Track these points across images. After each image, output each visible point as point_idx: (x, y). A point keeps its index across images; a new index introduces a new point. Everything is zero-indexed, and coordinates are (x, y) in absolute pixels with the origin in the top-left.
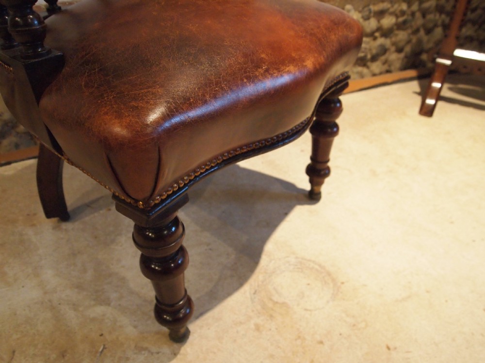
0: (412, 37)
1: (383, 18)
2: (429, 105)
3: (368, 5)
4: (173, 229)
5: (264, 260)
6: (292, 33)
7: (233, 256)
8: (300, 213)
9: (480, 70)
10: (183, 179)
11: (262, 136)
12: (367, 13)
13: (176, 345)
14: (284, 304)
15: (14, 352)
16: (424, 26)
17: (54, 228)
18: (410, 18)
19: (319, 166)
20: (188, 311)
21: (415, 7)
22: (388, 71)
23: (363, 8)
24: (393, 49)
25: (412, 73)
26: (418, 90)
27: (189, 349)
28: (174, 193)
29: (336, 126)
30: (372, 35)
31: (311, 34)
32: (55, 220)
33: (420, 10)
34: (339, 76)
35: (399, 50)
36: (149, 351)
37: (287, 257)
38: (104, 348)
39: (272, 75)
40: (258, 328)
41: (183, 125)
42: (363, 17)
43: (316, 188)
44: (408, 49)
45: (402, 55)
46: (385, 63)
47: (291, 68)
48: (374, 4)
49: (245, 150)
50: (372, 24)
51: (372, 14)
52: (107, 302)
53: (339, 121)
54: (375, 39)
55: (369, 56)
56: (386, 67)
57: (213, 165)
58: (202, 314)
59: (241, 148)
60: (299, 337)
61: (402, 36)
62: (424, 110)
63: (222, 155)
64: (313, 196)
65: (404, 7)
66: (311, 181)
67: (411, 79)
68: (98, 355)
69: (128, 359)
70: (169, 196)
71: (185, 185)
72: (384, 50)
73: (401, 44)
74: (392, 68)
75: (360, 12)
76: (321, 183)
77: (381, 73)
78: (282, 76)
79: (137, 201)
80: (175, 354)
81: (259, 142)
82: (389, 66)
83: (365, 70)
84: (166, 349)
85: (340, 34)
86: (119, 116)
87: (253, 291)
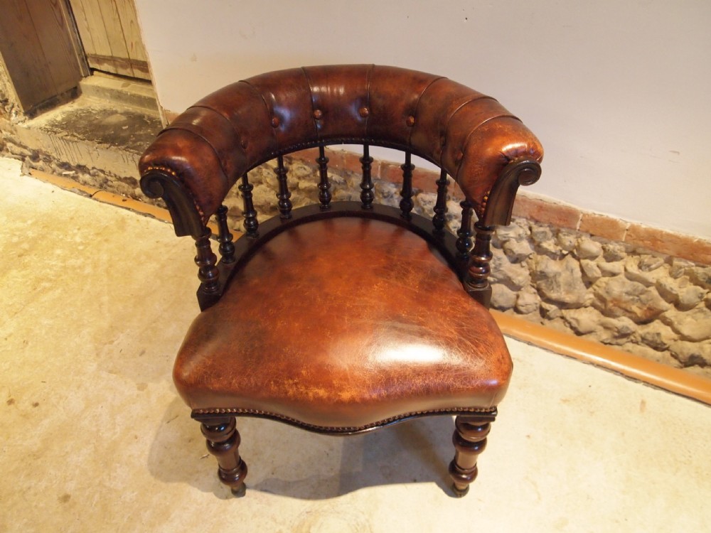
7: (333, 474)
15: (177, 416)
27: (235, 502)
37: (363, 513)
38: (206, 457)
80: (227, 498)
87: (308, 510)
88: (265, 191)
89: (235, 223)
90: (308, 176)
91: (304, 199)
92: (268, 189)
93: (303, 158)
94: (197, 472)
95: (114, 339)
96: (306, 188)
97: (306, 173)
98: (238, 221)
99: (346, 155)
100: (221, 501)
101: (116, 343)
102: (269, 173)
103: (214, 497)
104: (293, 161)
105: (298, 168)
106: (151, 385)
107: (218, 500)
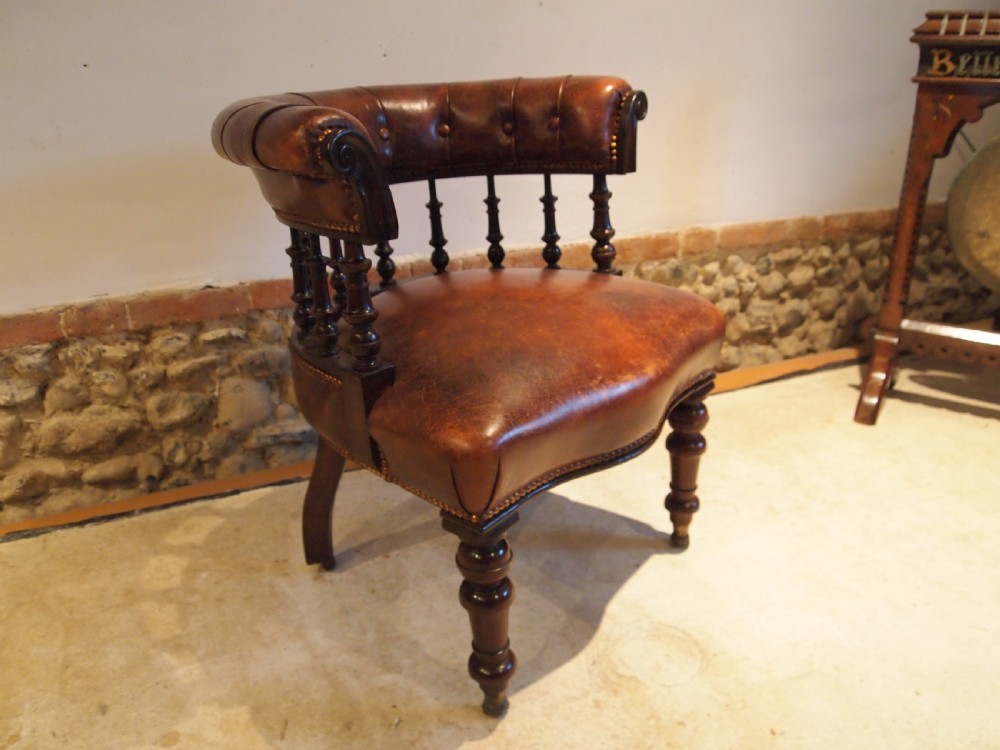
0: (846, 295)
1: (792, 270)
2: (868, 407)
3: (766, 254)
4: (501, 552)
5: (606, 624)
6: (630, 337)
7: (563, 619)
8: (658, 565)
9: (944, 350)
10: (514, 495)
11: (598, 451)
12: (764, 265)
13: (491, 721)
14: (633, 678)
15: (286, 722)
16: (864, 277)
17: (315, 579)
18: (838, 267)
19: (683, 496)
20: (509, 667)
21: (844, 251)
22: (811, 351)
23: (757, 259)
24: (815, 315)
25: (850, 353)
26: (857, 381)
27: (509, 724)
28: (506, 509)
29: (702, 439)
30: (776, 296)
31: (654, 336)
32: (315, 567)
33: (853, 254)
34: (698, 376)
35: (827, 317)
36: (457, 727)
37: (638, 621)
38: (400, 721)
39: (607, 385)
40: (597, 704)
41: (520, 438)
42: (758, 271)
43: (680, 529)
44: (842, 314)
45: (832, 324)
46: (804, 336)
47: (629, 376)
48: (775, 252)
49: (579, 467)
50: (775, 280)
51: (773, 266)
52: (397, 669)
53: (705, 432)
54: (782, 301)
55: (774, 329)
56: (805, 344)
57: (544, 482)
58: (522, 687)
59: (575, 464)
60: (653, 717)
61: (828, 295)
62: (863, 414)
63: (554, 471)
64: (677, 542)
65: (826, 252)
66: (673, 519)
67: (847, 363)
68: (394, 727)
69: (430, 733)
70: (501, 512)
71: (517, 502)
72: (799, 319)
73: (829, 308)
74: (817, 345)
75: (753, 264)
76: (687, 522)
77: (799, 354)
78: (618, 386)
79: (471, 514)
80: (491, 731)
81: (595, 457)
82: (812, 342)
83: (770, 351)
84: (480, 723)
85: (692, 329)
86: (463, 429)
87: (591, 662)
88: (101, 413)
89: (33, 511)
90: (183, 350)
91: (178, 396)
92: (107, 407)
93: (175, 319)
94: (412, 743)
95: (11, 733)
96: (184, 370)
97: (181, 344)
98: (40, 504)
99: (249, 288)
100: (490, 738)
101: (24, 733)
102: (107, 376)
103: (475, 743)
104: (154, 334)
105: (166, 343)
106: (183, 728)
107: (484, 742)
